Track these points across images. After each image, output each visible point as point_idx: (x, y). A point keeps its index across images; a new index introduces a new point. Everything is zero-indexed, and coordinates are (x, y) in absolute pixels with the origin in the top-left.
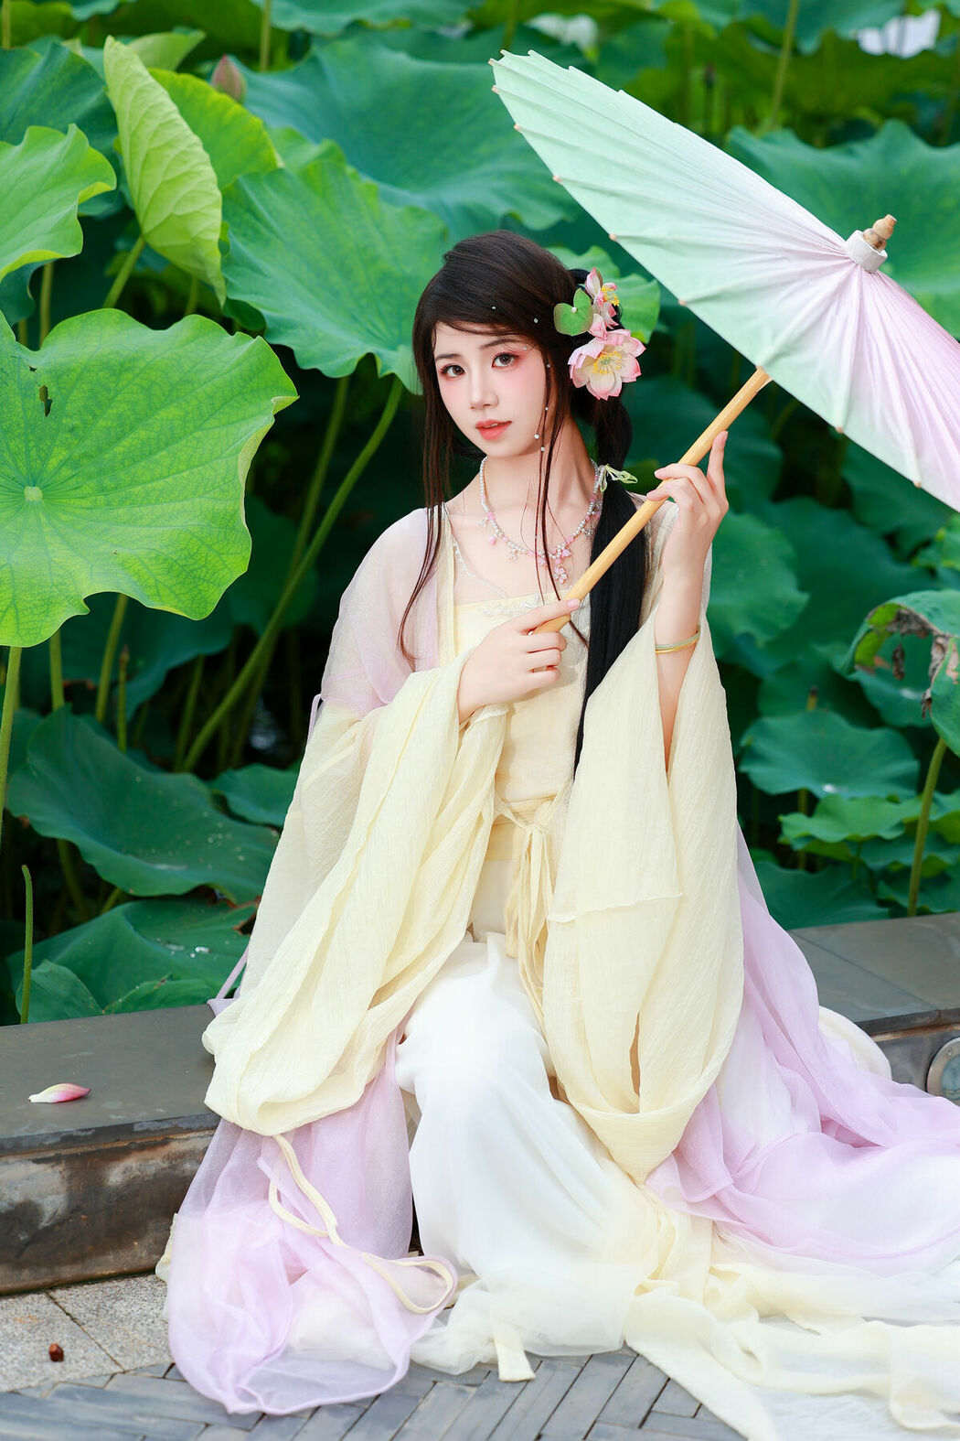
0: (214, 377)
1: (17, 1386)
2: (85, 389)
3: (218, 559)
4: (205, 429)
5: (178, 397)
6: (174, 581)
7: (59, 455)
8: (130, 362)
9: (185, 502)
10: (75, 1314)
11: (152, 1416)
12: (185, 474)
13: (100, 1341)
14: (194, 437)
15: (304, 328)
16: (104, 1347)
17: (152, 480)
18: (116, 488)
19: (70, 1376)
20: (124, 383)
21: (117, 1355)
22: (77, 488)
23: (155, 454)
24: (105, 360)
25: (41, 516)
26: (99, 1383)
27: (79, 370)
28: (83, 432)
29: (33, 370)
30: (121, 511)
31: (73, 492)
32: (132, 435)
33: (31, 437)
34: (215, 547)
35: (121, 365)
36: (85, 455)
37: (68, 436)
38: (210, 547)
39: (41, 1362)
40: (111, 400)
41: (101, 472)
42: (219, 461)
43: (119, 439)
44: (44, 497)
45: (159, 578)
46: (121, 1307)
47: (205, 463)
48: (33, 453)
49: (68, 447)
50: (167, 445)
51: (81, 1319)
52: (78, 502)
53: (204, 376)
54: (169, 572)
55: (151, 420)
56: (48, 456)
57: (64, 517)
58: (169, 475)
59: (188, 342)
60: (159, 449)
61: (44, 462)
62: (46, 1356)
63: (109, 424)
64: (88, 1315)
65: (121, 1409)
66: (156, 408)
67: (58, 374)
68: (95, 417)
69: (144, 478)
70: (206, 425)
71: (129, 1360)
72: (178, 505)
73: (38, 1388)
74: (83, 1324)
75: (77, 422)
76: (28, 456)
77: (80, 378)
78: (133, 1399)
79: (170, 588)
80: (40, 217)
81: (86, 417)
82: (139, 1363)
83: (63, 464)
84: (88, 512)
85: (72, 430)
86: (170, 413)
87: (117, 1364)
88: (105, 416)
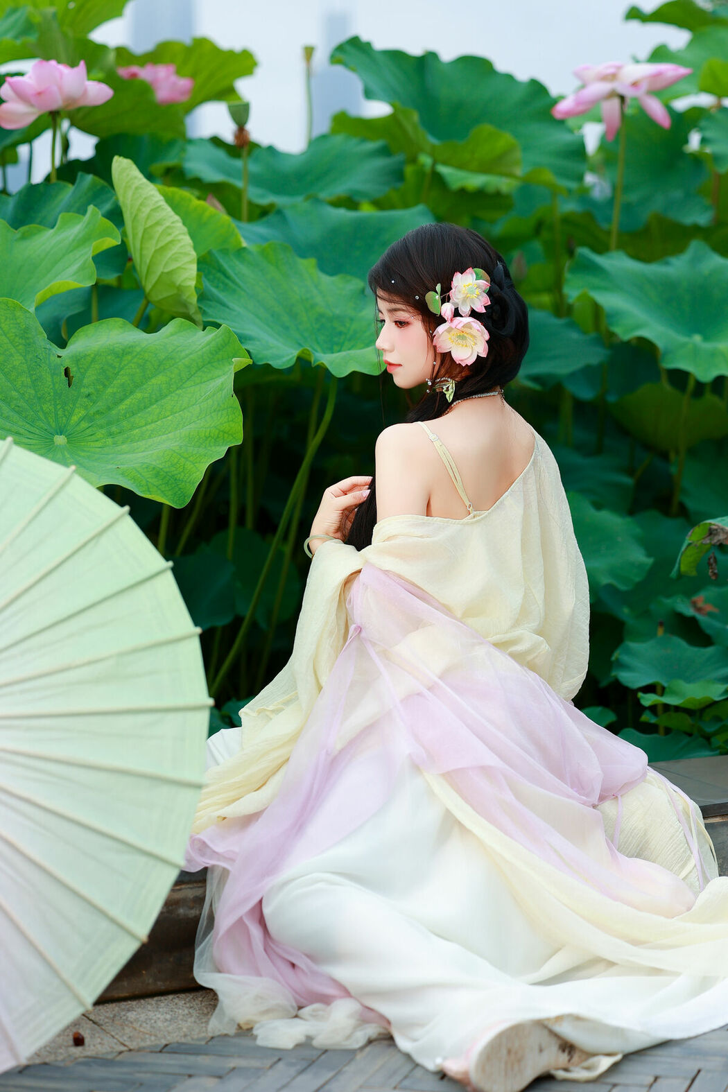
0: (191, 354)
1: (47, 1060)
2: (98, 367)
3: (192, 466)
4: (184, 388)
5: (164, 369)
6: (160, 482)
7: (79, 413)
8: (129, 348)
9: (169, 434)
10: (97, 1020)
11: (146, 1072)
12: (169, 418)
13: (113, 1033)
14: (177, 394)
15: (259, 341)
16: (117, 1037)
17: (146, 425)
18: (120, 433)
19: (89, 1053)
20: (126, 362)
21: (125, 1041)
22: (92, 435)
23: (148, 407)
24: (111, 348)
25: (66, 454)
26: (110, 1057)
27: (92, 356)
28: (96, 397)
29: (59, 357)
30: (124, 446)
31: (89, 438)
32: (132, 397)
33: (58, 402)
34: (191, 459)
35: (123, 350)
36: (98, 412)
37: (86, 400)
38: (186, 459)
39: (68, 1046)
40: (117, 374)
41: (109, 423)
42: (194, 406)
43: (122, 400)
44: (68, 442)
45: (149, 480)
46: (132, 1015)
47: (185, 409)
48: (60, 413)
49: (86, 408)
50: (157, 401)
51: (101, 1022)
52: (92, 444)
53: (183, 354)
54: (156, 477)
55: (144, 386)
56: (71, 414)
57: (83, 454)
58: (159, 420)
59: (172, 335)
60: (151, 404)
61: (68, 419)
62: (71, 1042)
63: (115, 390)
64: (107, 1020)
65: (125, 1070)
66: (149, 378)
67: (77, 359)
68: (105, 386)
69: (140, 424)
70: (185, 386)
71: (135, 1044)
72: (164, 437)
73: (63, 1060)
74: (102, 1025)
75: (91, 390)
76: (56, 414)
77: (93, 360)
78: (135, 1064)
79: (157, 487)
80: (67, 268)
81: (98, 387)
82: (142, 1044)
83: (83, 419)
84: (100, 449)
85: (88, 395)
86: (159, 380)
87: (125, 1045)
88: (112, 385)
